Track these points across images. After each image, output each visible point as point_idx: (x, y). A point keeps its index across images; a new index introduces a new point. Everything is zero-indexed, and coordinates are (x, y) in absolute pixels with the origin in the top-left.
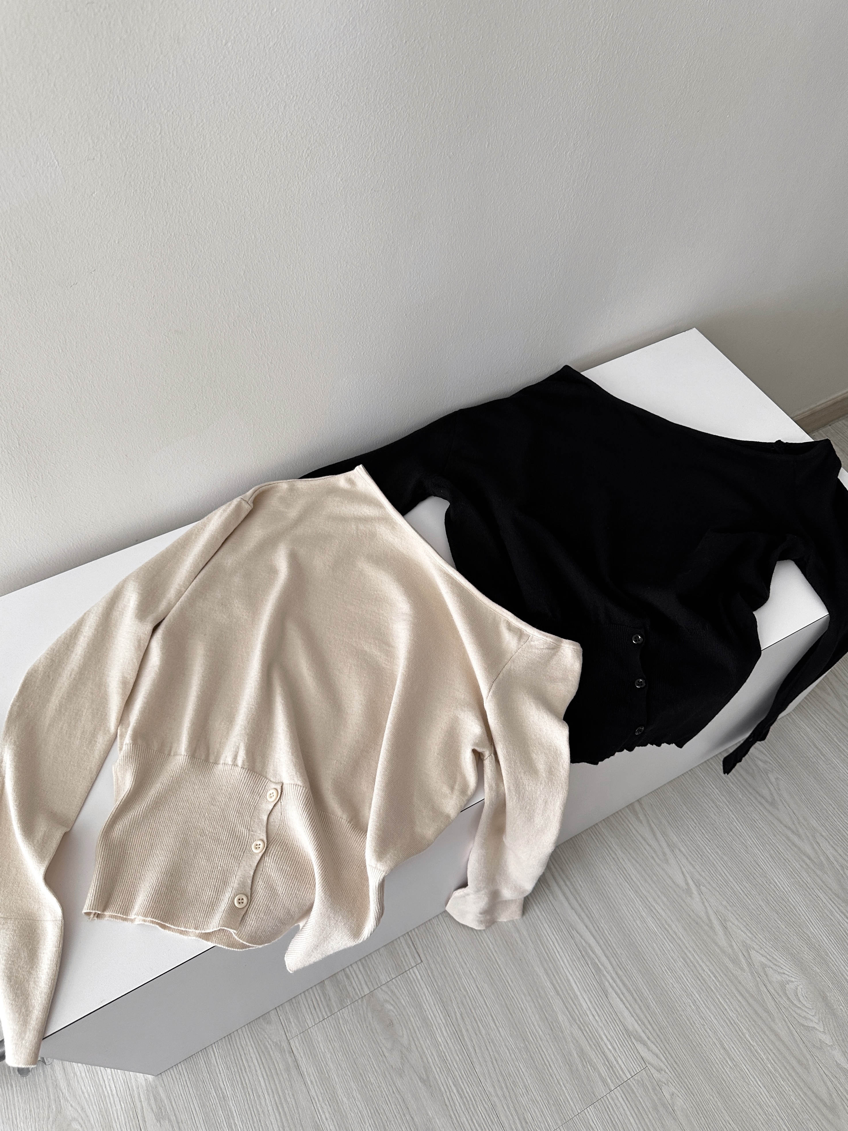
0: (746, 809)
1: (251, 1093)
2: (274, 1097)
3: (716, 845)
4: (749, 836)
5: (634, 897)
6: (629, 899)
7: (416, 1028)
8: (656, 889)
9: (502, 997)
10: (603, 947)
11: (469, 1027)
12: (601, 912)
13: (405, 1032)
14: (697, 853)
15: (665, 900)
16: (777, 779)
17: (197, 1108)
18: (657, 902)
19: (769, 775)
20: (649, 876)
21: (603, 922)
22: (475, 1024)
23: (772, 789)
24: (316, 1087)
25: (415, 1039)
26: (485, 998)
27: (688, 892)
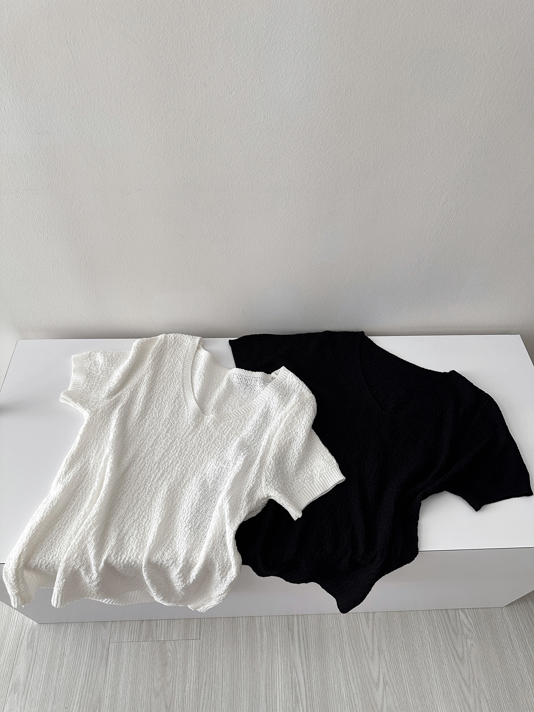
0: (441, 654)
1: (77, 660)
2: (87, 669)
3: (410, 665)
4: (434, 672)
5: (341, 669)
6: (337, 669)
7: (178, 675)
8: (357, 672)
9: (234, 685)
10: (307, 689)
11: (207, 692)
12: (316, 667)
13: (170, 674)
14: (395, 664)
15: (360, 682)
16: (473, 645)
17: (48, 652)
18: (353, 680)
19: (468, 640)
20: (357, 662)
21: (314, 674)
22: (210, 692)
23: (466, 650)
24: (110, 676)
25: (174, 681)
26: (224, 680)
27: (377, 685)
